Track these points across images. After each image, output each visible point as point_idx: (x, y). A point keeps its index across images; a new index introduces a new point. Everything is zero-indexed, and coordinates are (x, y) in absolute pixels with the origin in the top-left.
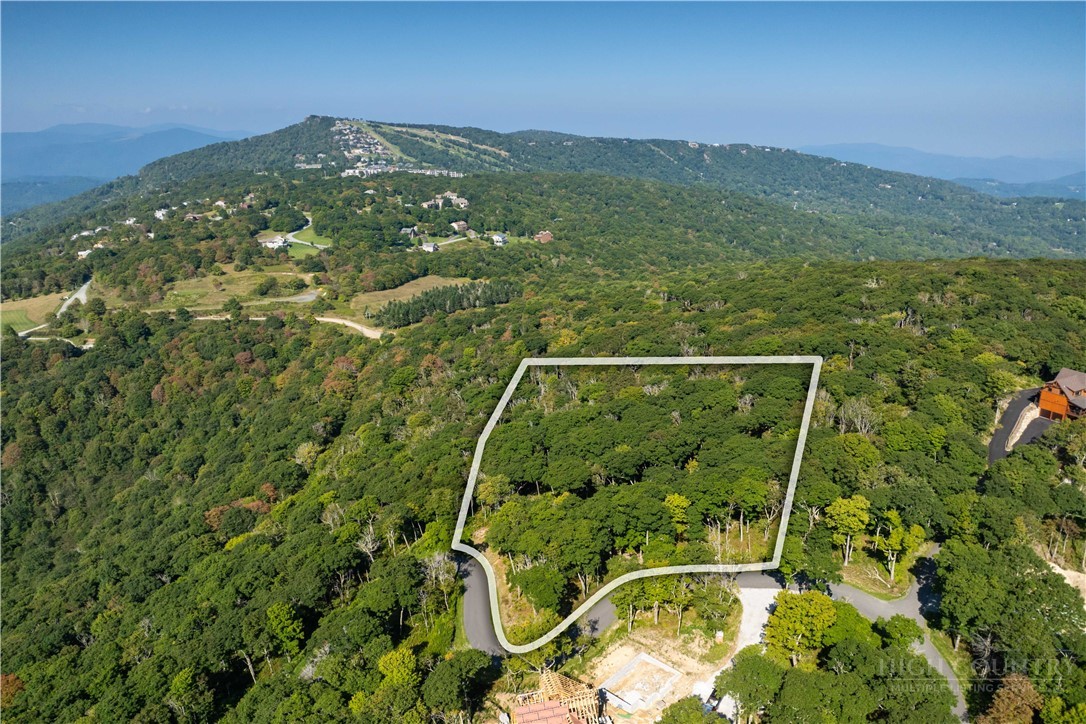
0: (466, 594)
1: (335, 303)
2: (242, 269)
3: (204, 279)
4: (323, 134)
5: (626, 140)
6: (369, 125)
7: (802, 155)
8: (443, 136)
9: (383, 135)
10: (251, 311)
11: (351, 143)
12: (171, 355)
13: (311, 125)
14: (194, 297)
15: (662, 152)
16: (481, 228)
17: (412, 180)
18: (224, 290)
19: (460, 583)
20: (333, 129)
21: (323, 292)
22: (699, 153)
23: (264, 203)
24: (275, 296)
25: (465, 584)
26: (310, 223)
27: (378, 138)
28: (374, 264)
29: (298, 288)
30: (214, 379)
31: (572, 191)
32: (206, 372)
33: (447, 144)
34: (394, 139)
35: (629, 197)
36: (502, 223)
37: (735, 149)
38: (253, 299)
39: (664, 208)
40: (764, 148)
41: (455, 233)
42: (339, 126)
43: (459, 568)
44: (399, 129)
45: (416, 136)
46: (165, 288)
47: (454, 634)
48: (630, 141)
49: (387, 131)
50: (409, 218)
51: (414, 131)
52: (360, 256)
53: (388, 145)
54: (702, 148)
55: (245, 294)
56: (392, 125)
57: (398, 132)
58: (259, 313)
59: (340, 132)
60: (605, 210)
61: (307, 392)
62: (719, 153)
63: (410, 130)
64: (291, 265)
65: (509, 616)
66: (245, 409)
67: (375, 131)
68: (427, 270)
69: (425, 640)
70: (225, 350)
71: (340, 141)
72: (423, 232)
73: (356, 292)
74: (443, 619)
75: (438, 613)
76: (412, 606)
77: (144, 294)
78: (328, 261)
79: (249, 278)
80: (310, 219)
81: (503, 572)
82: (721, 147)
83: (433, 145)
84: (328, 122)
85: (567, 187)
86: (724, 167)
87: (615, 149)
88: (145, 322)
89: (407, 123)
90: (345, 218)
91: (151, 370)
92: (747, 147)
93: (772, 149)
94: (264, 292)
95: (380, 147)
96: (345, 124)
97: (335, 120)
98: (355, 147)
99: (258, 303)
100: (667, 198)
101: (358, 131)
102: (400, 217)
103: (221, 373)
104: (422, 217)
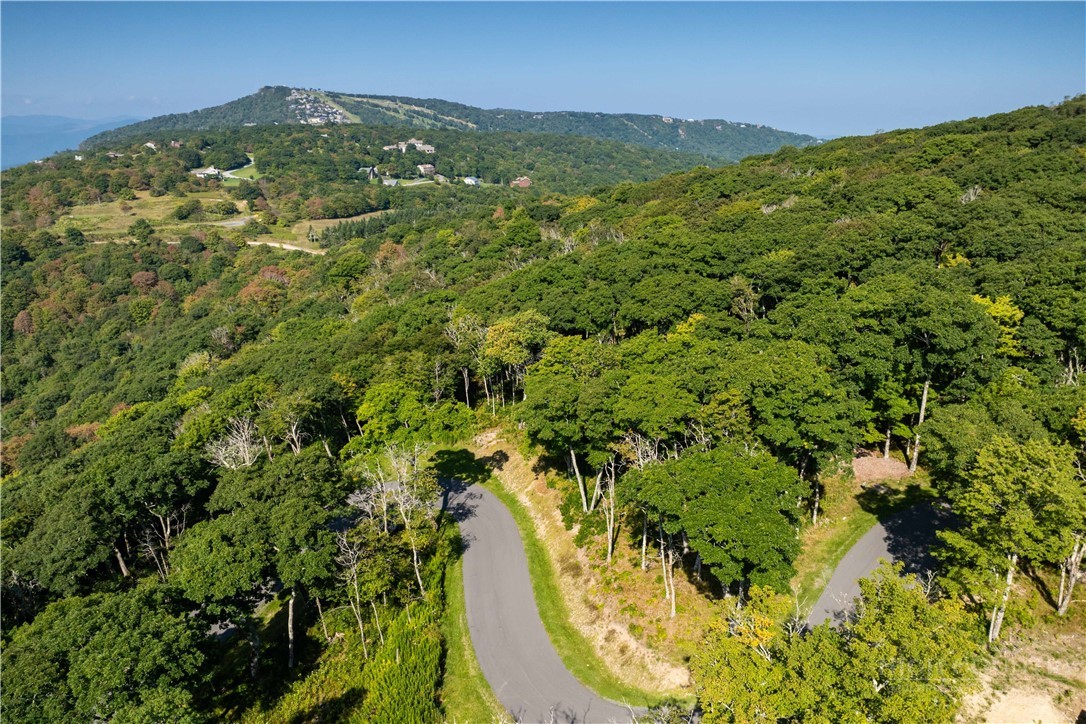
0: (466, 556)
1: (272, 228)
2: (160, 194)
3: (110, 204)
4: (278, 103)
5: (598, 114)
6: (327, 95)
7: (778, 132)
8: (407, 107)
9: (343, 105)
10: (165, 234)
11: (308, 112)
12: (49, 279)
13: (265, 95)
14: (95, 220)
15: (635, 127)
16: (450, 173)
17: (372, 128)
18: (134, 214)
19: (450, 533)
20: (289, 98)
21: (258, 217)
22: (673, 128)
23: (200, 143)
24: (197, 220)
25: (463, 534)
26: (253, 163)
27: (336, 108)
28: (324, 192)
29: (228, 213)
30: (102, 304)
31: (548, 149)
32: (91, 295)
33: (411, 115)
34: (355, 109)
35: (609, 156)
36: (474, 169)
37: (710, 124)
38: (169, 224)
39: (647, 167)
40: (739, 124)
41: (421, 176)
42: (295, 95)
43: (445, 502)
44: (359, 99)
45: (377, 106)
46: (58, 212)
47: (442, 664)
48: (602, 115)
49: (347, 101)
50: (367, 158)
51: (376, 102)
52: (307, 185)
53: (348, 114)
54: (677, 123)
55: (159, 219)
56: (352, 95)
57: (358, 102)
58: (173, 237)
59: (296, 102)
60: (584, 167)
61: (218, 306)
62: (695, 128)
63: (371, 101)
64: (222, 192)
65: (594, 607)
66: (137, 337)
67: (334, 101)
68: (389, 203)
69: (355, 682)
70: (120, 269)
71: (296, 110)
72: (384, 174)
73: (300, 218)
74: (411, 619)
75: (397, 604)
76: (319, 582)
77: (31, 217)
78: (268, 189)
79: (168, 202)
80: (252, 159)
81: (551, 503)
82: (696, 122)
83: (396, 115)
84: (283, 91)
85: (542, 145)
86: (700, 143)
87: (587, 123)
88: (23, 244)
89: (368, 94)
90: (292, 156)
91: (16, 293)
92: (722, 122)
93: (748, 125)
94: (183, 216)
95: (339, 117)
96: (302, 94)
97: (291, 90)
98: (312, 116)
99: (174, 227)
100: (650, 159)
101: (316, 100)
102: (358, 156)
103: (112, 296)
104: (382, 159)
